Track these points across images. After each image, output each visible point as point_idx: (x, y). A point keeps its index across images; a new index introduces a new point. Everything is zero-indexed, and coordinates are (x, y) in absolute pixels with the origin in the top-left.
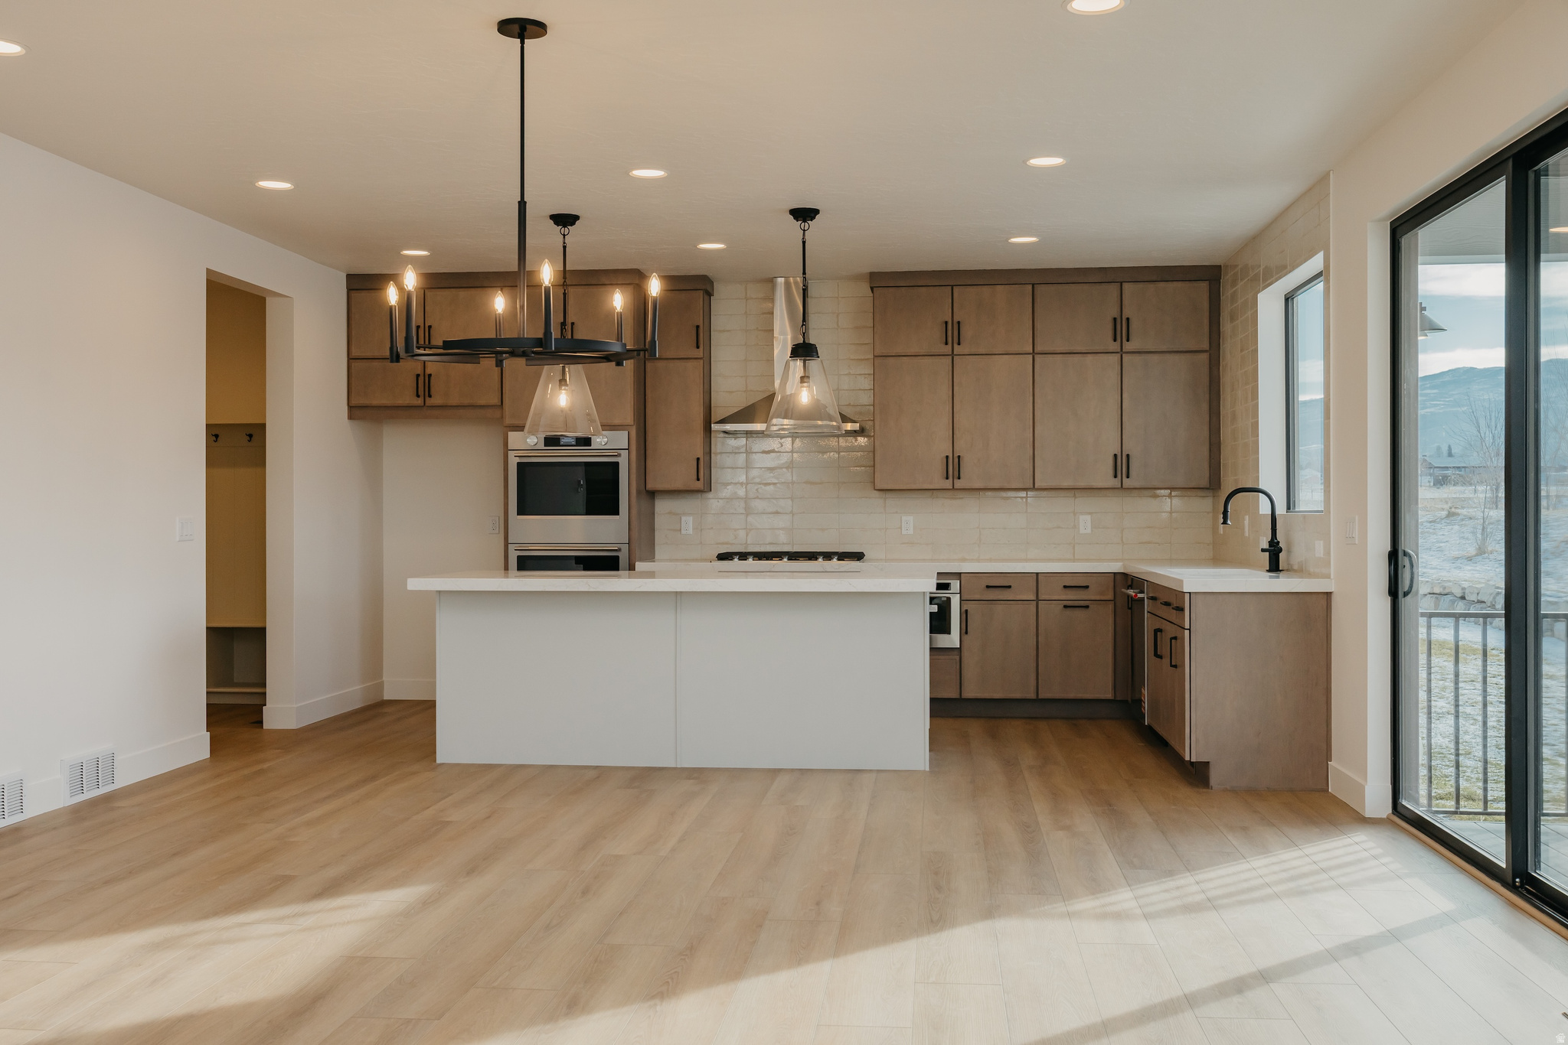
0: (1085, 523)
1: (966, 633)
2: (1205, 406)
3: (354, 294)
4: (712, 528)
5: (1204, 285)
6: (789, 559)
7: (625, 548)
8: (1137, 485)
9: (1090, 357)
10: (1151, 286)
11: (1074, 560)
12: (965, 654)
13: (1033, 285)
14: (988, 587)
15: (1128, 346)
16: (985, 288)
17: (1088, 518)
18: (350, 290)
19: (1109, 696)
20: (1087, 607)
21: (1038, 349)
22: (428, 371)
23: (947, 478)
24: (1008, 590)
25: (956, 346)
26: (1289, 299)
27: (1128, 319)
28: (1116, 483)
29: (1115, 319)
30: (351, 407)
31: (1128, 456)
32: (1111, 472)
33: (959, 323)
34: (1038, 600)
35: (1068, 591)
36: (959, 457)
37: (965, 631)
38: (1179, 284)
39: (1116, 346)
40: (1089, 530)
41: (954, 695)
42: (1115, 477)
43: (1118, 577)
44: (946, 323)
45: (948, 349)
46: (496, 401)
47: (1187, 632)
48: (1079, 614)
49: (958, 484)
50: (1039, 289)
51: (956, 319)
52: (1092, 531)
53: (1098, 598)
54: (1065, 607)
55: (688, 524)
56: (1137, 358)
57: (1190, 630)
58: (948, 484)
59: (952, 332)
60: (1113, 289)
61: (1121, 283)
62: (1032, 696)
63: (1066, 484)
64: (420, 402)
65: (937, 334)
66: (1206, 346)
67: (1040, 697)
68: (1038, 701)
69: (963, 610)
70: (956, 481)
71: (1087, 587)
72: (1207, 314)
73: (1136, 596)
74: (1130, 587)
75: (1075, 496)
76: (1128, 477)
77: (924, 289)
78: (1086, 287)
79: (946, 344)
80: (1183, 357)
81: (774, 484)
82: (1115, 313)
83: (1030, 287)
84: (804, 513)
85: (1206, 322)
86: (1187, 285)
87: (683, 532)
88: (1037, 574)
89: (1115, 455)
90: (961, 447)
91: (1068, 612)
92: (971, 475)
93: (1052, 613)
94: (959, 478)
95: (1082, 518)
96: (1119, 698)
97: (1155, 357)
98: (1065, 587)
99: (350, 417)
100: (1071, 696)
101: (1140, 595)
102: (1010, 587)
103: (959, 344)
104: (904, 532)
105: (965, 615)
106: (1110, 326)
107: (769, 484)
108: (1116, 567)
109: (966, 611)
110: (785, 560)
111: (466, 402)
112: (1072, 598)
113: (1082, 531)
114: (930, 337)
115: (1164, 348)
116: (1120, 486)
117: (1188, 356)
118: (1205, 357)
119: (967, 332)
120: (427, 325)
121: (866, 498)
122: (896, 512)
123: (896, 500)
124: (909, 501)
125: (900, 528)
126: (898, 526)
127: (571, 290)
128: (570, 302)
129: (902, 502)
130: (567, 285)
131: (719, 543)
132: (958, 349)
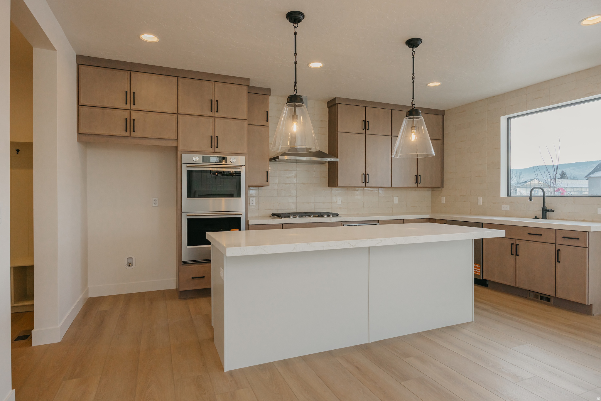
2: (440, 159)
3: (80, 66)
4: (263, 203)
5: (440, 117)
7: (244, 213)
8: (422, 186)
10: (426, 115)
16: (377, 109)
17: (397, 198)
18: (78, 65)
21: (393, 134)
22: (133, 117)
23: (363, 183)
25: (367, 130)
28: (415, 185)
30: (79, 133)
31: (420, 176)
32: (414, 181)
33: (368, 121)
36: (368, 174)
38: (434, 116)
40: (397, 202)
42: (416, 183)
44: (364, 121)
45: (363, 132)
46: (174, 137)
47: (586, 249)
49: (368, 185)
50: (393, 112)
57: (588, 248)
58: (364, 185)
59: (366, 125)
63: (401, 186)
64: (127, 134)
65: (361, 125)
66: (441, 138)
70: (366, 183)
72: (440, 127)
75: (393, 190)
76: (420, 183)
77: (355, 106)
79: (364, 129)
80: (434, 141)
81: (289, 184)
83: (391, 110)
84: (301, 196)
86: (437, 116)
87: (251, 205)
89: (416, 175)
90: (368, 170)
92: (372, 182)
94: (368, 182)
95: (395, 198)
99: (79, 140)
104: (338, 204)
107: (287, 184)
111: (157, 136)
113: (395, 203)
114: (358, 126)
116: (417, 186)
117: (436, 141)
118: (440, 143)
119: (371, 125)
120: (132, 91)
121: (324, 190)
122: (335, 196)
123: (335, 191)
124: (340, 192)
125: (337, 202)
126: (336, 201)
127: (216, 84)
128: (216, 90)
129: (337, 192)
130: (214, 81)
131: (267, 210)
132: (367, 132)
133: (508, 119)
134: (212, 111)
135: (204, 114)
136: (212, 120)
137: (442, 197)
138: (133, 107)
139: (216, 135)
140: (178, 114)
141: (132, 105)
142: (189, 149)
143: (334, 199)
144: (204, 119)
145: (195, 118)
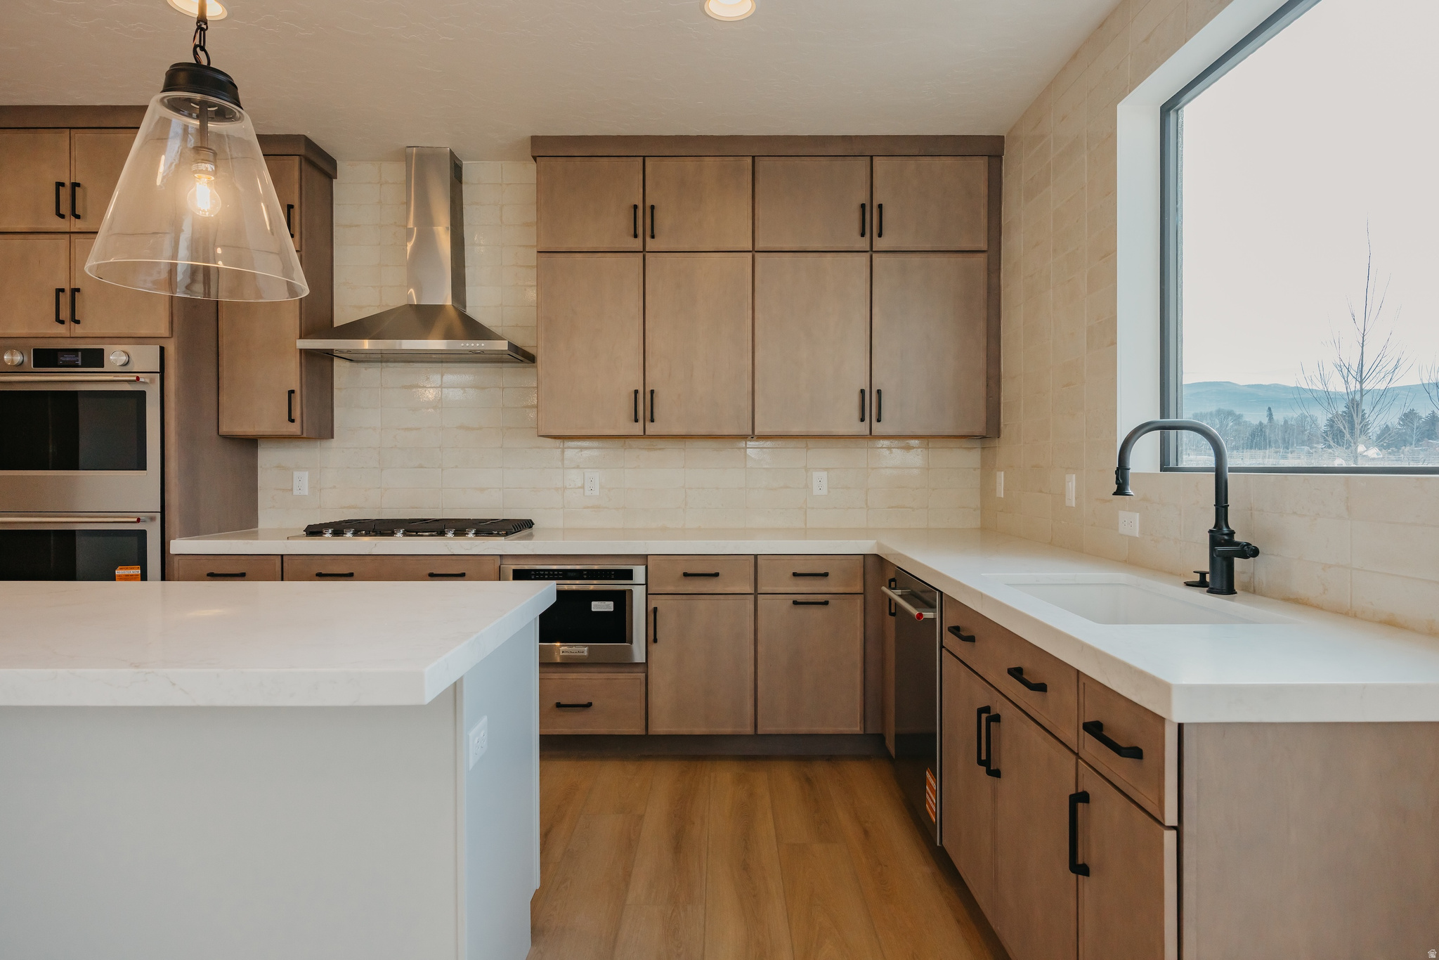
0: (820, 482)
1: (655, 641)
2: (981, 326)
4: (335, 487)
5: (981, 164)
6: (405, 534)
8: (891, 432)
9: (829, 256)
10: (911, 164)
12: (654, 669)
13: (753, 157)
14: (686, 575)
15: (880, 244)
16: (687, 159)
17: (824, 475)
19: (857, 729)
20: (826, 603)
21: (760, 245)
23: (636, 421)
24: (714, 580)
25: (648, 239)
26: (1169, 108)
27: (880, 206)
28: (863, 428)
29: (863, 206)
31: (879, 392)
32: (856, 414)
33: (653, 207)
34: (756, 594)
35: (801, 581)
36: (652, 392)
37: (653, 637)
38: (948, 161)
39: (863, 243)
40: (824, 491)
41: (638, 730)
42: (862, 420)
43: (870, 561)
44: (635, 207)
45: (637, 244)
48: (816, 612)
49: (652, 429)
50: (762, 164)
51: (648, 204)
52: (829, 492)
53: (841, 590)
54: (795, 603)
55: (302, 482)
56: (892, 260)
57: (1178, 829)
58: (637, 429)
59: (643, 221)
60: (861, 165)
61: (872, 157)
62: (749, 730)
63: (796, 429)
65: (625, 222)
66: (982, 244)
67: (759, 732)
68: (756, 737)
69: (651, 608)
70: (648, 424)
71: (826, 575)
72: (984, 201)
73: (920, 615)
74: (893, 583)
75: (807, 447)
76: (879, 420)
77: (605, 160)
78: (824, 162)
79: (635, 236)
80: (954, 259)
81: (418, 429)
82: (863, 197)
83: (749, 160)
84: (456, 467)
85: (983, 212)
86: (960, 159)
87: (296, 492)
88: (756, 556)
89: (862, 391)
90: (656, 379)
91: (801, 610)
92: (668, 419)
93: (776, 611)
94: (652, 421)
95: (816, 475)
96: (870, 731)
97: (916, 259)
98: (795, 574)
101: (928, 615)
102: (717, 575)
103: (653, 237)
104: (588, 493)
105: (653, 615)
106: (856, 216)
107: (412, 429)
108: (866, 546)
109: (655, 610)
112: (805, 590)
113: (816, 492)
114: (613, 226)
115: (928, 247)
116: (868, 433)
117: (959, 259)
118: (981, 259)
119: (664, 220)
121: (539, 448)
122: (578, 467)
123: (577, 450)
124: (595, 453)
125: (583, 487)
126: (580, 484)
127: (77, 135)
128: (75, 153)
129: (586, 453)
130: (70, 128)
131: (345, 507)
132: (651, 244)
133: (1167, 104)
134: (59, 216)
135: (43, 227)
136: (63, 241)
137: (998, 473)
139: (77, 284)
143: (574, 477)
144: (43, 241)
145: (17, 241)
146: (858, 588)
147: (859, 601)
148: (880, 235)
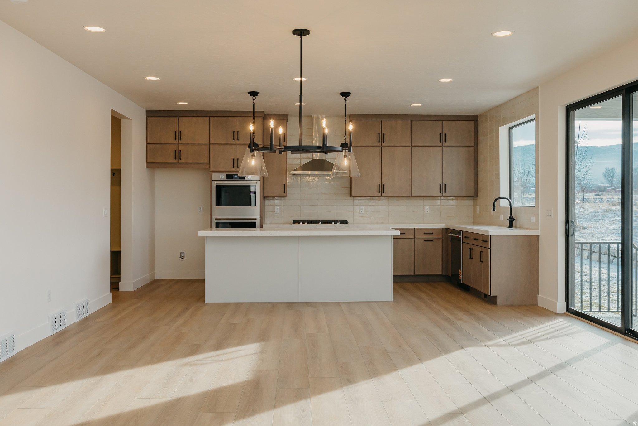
0: (427, 209)
2: (473, 167)
3: (149, 118)
4: (287, 211)
5: (472, 122)
6: (321, 223)
7: (258, 219)
8: (449, 195)
9: (431, 148)
10: (454, 122)
11: (423, 223)
15: (445, 144)
16: (393, 122)
17: (428, 207)
18: (147, 117)
19: (440, 273)
20: (433, 240)
21: (413, 145)
22: (179, 149)
23: (379, 192)
24: (404, 235)
25: (382, 143)
27: (445, 134)
28: (440, 194)
29: (441, 134)
30: (147, 163)
31: (445, 185)
32: (439, 191)
33: (384, 134)
34: (415, 238)
35: (426, 235)
36: (383, 184)
38: (464, 122)
39: (441, 144)
40: (429, 212)
42: (441, 192)
43: (444, 230)
44: (379, 134)
45: (379, 144)
46: (207, 161)
47: (489, 249)
48: (430, 243)
50: (413, 122)
51: (382, 133)
52: (430, 212)
53: (436, 237)
54: (425, 240)
55: (278, 209)
56: (448, 148)
57: (490, 248)
58: (379, 195)
59: (381, 138)
60: (440, 122)
61: (443, 120)
62: (413, 274)
63: (423, 195)
64: (176, 161)
65: (376, 138)
66: (473, 145)
67: (415, 274)
68: (415, 276)
70: (382, 194)
71: (432, 233)
72: (473, 133)
75: (424, 199)
76: (445, 192)
77: (371, 121)
78: (430, 122)
79: (379, 142)
81: (311, 194)
82: (441, 132)
83: (410, 121)
84: (322, 205)
85: (473, 136)
86: (467, 122)
87: (276, 212)
88: (415, 228)
89: (441, 184)
90: (385, 181)
91: (426, 242)
92: (388, 191)
93: (420, 242)
94: (384, 192)
95: (426, 207)
96: (444, 274)
97: (455, 148)
98: (424, 233)
99: (147, 167)
100: (427, 273)
101: (459, 236)
102: (404, 233)
103: (384, 142)
104: (360, 213)
106: (439, 137)
108: (443, 226)
110: (320, 223)
111: (195, 161)
112: (427, 237)
113: (426, 212)
114: (373, 139)
115: (458, 145)
116: (442, 196)
117: (466, 148)
118: (472, 149)
119: (387, 138)
120: (179, 131)
121: (346, 199)
122: (358, 205)
123: (358, 200)
124: (363, 201)
125: (359, 211)
126: (358, 210)
127: (238, 118)
128: (237, 123)
129: (360, 201)
130: (236, 117)
131: (290, 217)
132: (383, 144)
133: (510, 129)
134: (234, 140)
135: (229, 142)
136: (234, 146)
137: (477, 207)
138: (180, 142)
139: (238, 157)
140: (210, 144)
141: (179, 141)
142: (217, 170)
143: (357, 208)
144: (228, 146)
145: (222, 146)
146: (441, 237)
147: (441, 240)
148: (445, 142)
